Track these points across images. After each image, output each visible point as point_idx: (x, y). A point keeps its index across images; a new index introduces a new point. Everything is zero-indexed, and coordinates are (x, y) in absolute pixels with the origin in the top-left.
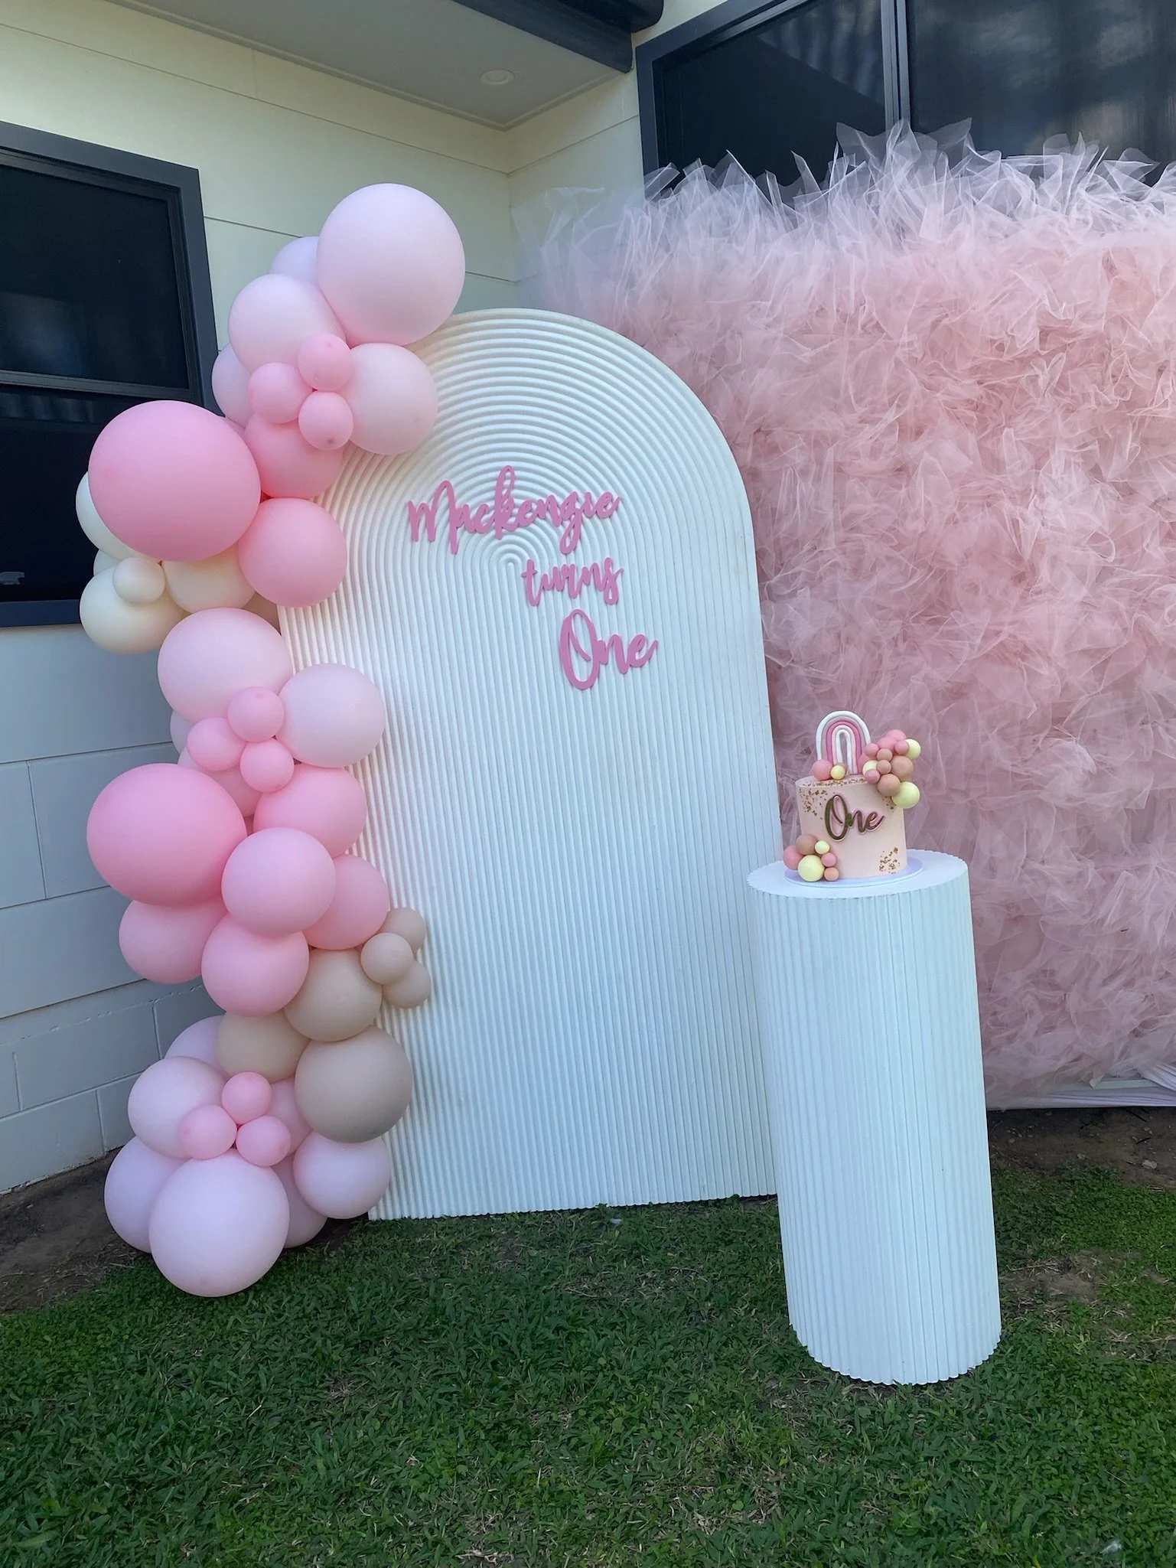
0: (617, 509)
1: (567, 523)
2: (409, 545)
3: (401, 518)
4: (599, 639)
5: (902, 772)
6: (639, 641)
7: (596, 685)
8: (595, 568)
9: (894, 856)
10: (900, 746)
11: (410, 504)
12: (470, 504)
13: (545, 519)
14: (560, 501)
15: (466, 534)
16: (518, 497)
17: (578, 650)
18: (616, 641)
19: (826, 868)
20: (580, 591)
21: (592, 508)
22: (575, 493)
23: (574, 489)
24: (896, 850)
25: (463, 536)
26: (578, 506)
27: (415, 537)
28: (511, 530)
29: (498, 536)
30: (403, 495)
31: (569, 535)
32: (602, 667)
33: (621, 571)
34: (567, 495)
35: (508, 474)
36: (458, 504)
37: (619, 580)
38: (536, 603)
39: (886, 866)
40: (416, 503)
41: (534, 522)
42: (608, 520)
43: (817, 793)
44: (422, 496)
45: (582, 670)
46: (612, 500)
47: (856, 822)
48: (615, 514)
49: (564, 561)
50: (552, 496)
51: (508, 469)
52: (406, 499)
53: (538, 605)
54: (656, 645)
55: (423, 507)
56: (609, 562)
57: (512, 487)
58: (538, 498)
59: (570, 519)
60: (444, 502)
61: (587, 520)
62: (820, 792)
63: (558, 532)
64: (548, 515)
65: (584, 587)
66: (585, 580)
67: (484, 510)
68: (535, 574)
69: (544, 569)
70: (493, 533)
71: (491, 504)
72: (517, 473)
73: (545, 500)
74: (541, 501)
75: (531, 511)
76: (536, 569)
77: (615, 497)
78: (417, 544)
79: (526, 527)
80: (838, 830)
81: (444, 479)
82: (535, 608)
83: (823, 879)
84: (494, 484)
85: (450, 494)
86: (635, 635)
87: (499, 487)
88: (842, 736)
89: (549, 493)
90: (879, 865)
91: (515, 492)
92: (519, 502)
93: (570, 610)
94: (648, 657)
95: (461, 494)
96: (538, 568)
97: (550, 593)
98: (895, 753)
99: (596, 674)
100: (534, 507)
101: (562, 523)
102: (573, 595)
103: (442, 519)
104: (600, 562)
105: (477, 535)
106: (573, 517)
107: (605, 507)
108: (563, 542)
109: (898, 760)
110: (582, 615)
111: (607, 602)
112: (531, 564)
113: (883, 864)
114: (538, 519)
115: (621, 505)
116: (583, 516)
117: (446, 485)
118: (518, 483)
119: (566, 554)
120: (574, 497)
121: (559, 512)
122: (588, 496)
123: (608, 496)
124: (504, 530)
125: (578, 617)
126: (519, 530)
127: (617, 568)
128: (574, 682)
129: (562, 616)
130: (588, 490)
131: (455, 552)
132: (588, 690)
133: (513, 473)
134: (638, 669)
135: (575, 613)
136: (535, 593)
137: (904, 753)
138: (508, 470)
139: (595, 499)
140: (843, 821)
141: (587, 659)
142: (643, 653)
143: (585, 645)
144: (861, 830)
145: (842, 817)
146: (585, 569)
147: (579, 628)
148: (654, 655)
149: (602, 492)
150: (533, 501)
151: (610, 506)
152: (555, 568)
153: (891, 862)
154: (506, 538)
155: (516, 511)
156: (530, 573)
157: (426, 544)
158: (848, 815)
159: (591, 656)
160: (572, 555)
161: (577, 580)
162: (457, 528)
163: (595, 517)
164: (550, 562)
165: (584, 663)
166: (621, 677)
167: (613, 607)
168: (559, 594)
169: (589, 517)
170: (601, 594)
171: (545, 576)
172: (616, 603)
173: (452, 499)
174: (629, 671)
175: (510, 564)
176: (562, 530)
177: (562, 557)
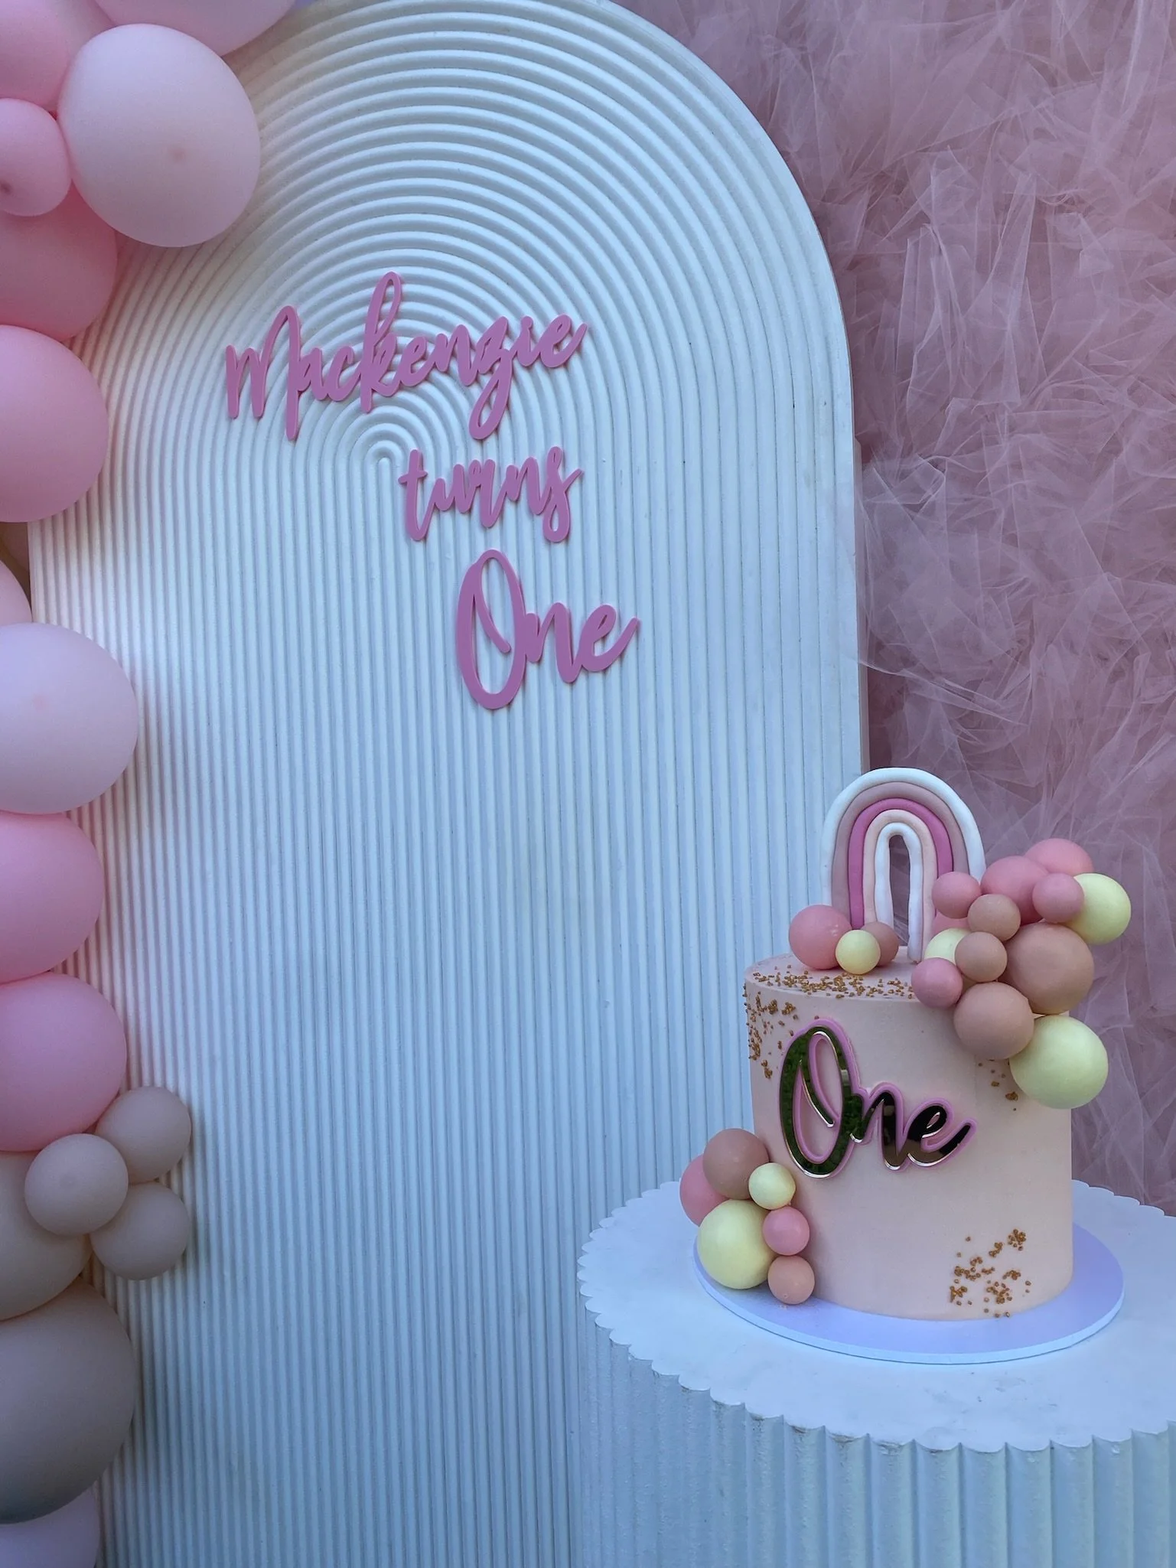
0: (579, 349)
1: (486, 380)
2: (224, 423)
3: (214, 379)
4: (530, 609)
5: (1042, 981)
6: (603, 619)
7: (518, 703)
8: (531, 463)
9: (1009, 1258)
10: (1052, 891)
11: (230, 350)
12: (325, 349)
13: (447, 372)
14: (476, 336)
15: (316, 404)
16: (406, 332)
17: (492, 636)
18: (559, 617)
19: (775, 1256)
20: (501, 513)
21: (533, 346)
22: (504, 320)
23: (503, 312)
24: (1018, 1238)
25: (310, 410)
26: (508, 345)
27: (233, 414)
28: (389, 398)
29: (368, 407)
30: (221, 338)
31: (488, 401)
32: (532, 669)
33: (579, 475)
34: (488, 322)
35: (391, 290)
36: (305, 350)
37: (574, 492)
39: (976, 1289)
40: (239, 350)
41: (427, 379)
42: (561, 374)
43: (773, 1008)
44: (248, 338)
45: (493, 672)
46: (570, 332)
47: (876, 1127)
48: (575, 362)
49: (476, 455)
50: (462, 327)
51: (390, 280)
52: (223, 347)
53: (425, 538)
54: (635, 627)
55: (249, 356)
56: (556, 457)
57: (397, 314)
58: (436, 331)
59: (491, 370)
60: (282, 350)
61: (523, 375)
62: (781, 1007)
63: (468, 397)
64: (454, 366)
65: (509, 509)
66: (511, 492)
67: (345, 359)
68: (423, 478)
69: (438, 469)
70: (357, 402)
71: (357, 348)
72: (407, 288)
73: (448, 335)
74: (441, 336)
75: (423, 358)
76: (427, 470)
77: (577, 323)
78: (237, 423)
79: (413, 388)
80: (823, 1139)
81: (287, 303)
82: (419, 547)
83: (761, 1287)
84: (364, 310)
85: (294, 332)
86: (596, 605)
87: (375, 316)
88: (897, 843)
89: (458, 321)
90: (949, 1280)
91: (399, 323)
92: (404, 341)
93: (481, 550)
94: (620, 653)
95: (312, 332)
96: (430, 468)
97: (447, 517)
98: (1030, 916)
99: (518, 680)
100: (431, 349)
101: (477, 380)
102: (487, 525)
103: (276, 378)
104: (540, 456)
105: (332, 405)
106: (497, 366)
107: (557, 346)
108: (477, 415)
109: (1039, 941)
110: (504, 566)
111: (551, 539)
112: (417, 460)
113: (964, 1281)
114: (435, 374)
115: (588, 344)
116: (516, 363)
117: (287, 317)
118: (406, 306)
119: (482, 441)
120: (502, 328)
121: (473, 359)
122: (527, 325)
123: (563, 326)
124: (376, 396)
125: (493, 564)
126: (403, 395)
127: (573, 467)
128: (477, 695)
129: (466, 563)
130: (528, 312)
131: (294, 438)
132: (503, 714)
133: (398, 290)
134: (597, 679)
135: (489, 558)
136: (420, 517)
137: (1068, 918)
138: (390, 283)
139: (539, 330)
140: (838, 1118)
141: (506, 653)
142: (612, 640)
143: (503, 624)
144: (892, 1154)
145: (836, 1103)
146: (511, 468)
147: (494, 590)
148: (631, 649)
149: (553, 316)
150: (429, 339)
151: (566, 344)
152: (458, 469)
153: (996, 1277)
154: (379, 411)
155: (398, 359)
156: (413, 477)
157: (251, 423)
158: (852, 1101)
159: (513, 648)
160: (491, 441)
161: (496, 489)
162: (300, 393)
163: (538, 367)
164: (453, 456)
165: (499, 658)
166: (566, 690)
167: (560, 548)
168: (463, 519)
169: (529, 368)
170: (539, 520)
171: (440, 483)
172: (567, 538)
173: (296, 342)
174: (582, 680)
175: (385, 461)
176: (476, 392)
177: (475, 447)
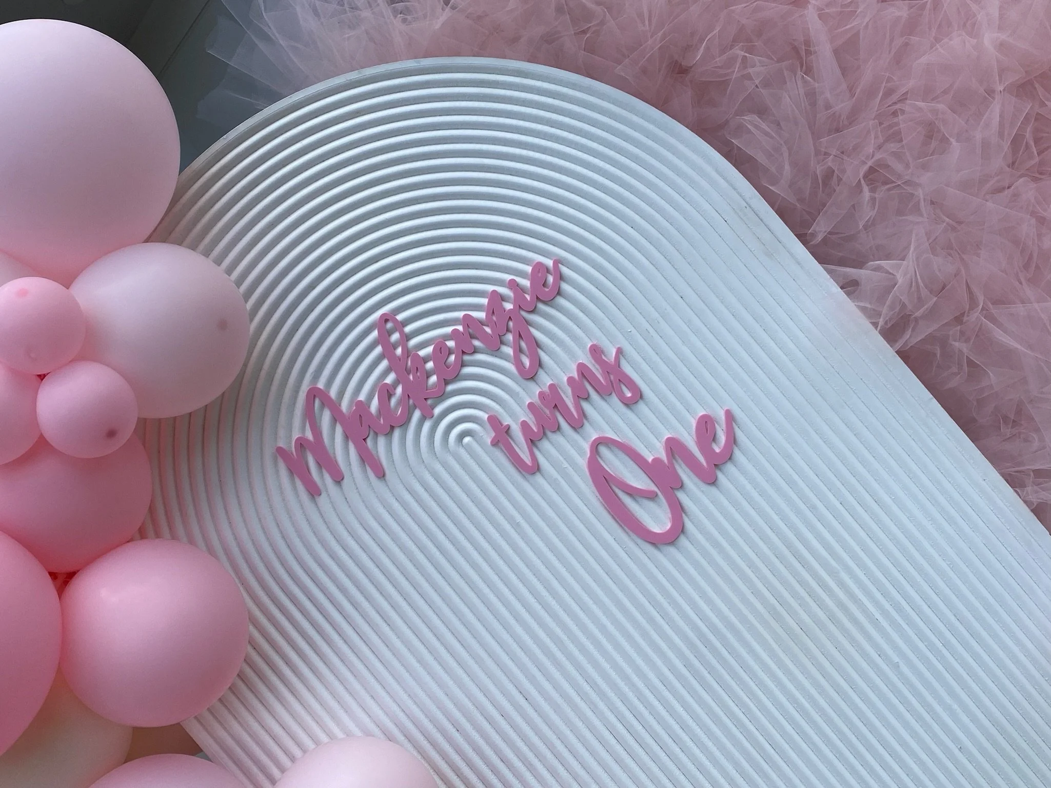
0: (561, 277)
1: (510, 337)
2: (311, 506)
4: (650, 458)
6: (706, 426)
7: (689, 525)
8: (583, 370)
11: (281, 452)
12: (362, 397)
13: (475, 351)
14: (481, 315)
15: (382, 439)
16: (422, 346)
17: (633, 492)
18: (674, 447)
20: (583, 414)
21: (528, 297)
22: (494, 292)
23: (490, 288)
25: (380, 446)
26: (509, 306)
27: (314, 491)
28: (442, 396)
29: (427, 414)
30: (262, 449)
31: (521, 351)
32: (681, 495)
33: (620, 351)
35: (389, 325)
36: (345, 408)
37: (625, 366)
38: (534, 469)
40: (287, 444)
41: (463, 365)
42: (561, 301)
44: (291, 430)
45: (655, 516)
46: (548, 271)
48: (565, 287)
49: (536, 388)
50: (465, 316)
51: (385, 319)
52: (271, 450)
53: (540, 470)
54: (730, 416)
55: (301, 443)
56: (596, 351)
57: (406, 338)
58: (448, 330)
59: (509, 330)
60: (325, 419)
61: (533, 317)
63: (505, 357)
64: (477, 343)
65: (585, 405)
66: (581, 396)
67: (387, 393)
68: (508, 431)
69: (516, 416)
70: (417, 414)
71: (390, 379)
72: (400, 317)
73: (460, 328)
74: (455, 332)
75: (450, 352)
76: (505, 423)
77: (549, 263)
78: (323, 498)
79: (457, 377)
81: (307, 388)
82: (538, 478)
84: (378, 351)
85: (327, 402)
86: (694, 423)
87: (388, 352)
89: (460, 314)
91: (413, 342)
92: (427, 351)
93: (587, 447)
94: (732, 440)
95: (341, 393)
96: (507, 420)
97: (545, 445)
99: (678, 510)
100: (451, 344)
101: (502, 342)
102: (577, 428)
103: (336, 442)
104: (586, 359)
105: (397, 431)
106: (511, 324)
107: (545, 285)
108: (519, 364)
110: (607, 442)
111: (629, 404)
112: (494, 421)
114: (466, 358)
115: (565, 270)
116: (524, 314)
117: (314, 394)
118: (410, 328)
119: (534, 378)
120: (496, 299)
121: (488, 330)
122: (513, 285)
123: (540, 269)
124: (429, 402)
125: (603, 450)
126: (452, 387)
127: (612, 351)
128: (656, 541)
129: (583, 462)
130: (508, 277)
131: (381, 474)
132: (683, 540)
133: (395, 322)
134: (730, 468)
135: (595, 447)
136: (526, 457)
138: (386, 321)
139: (526, 283)
141: (650, 496)
142: (722, 437)
143: (639, 480)
146: (571, 380)
147: (614, 463)
148: (739, 434)
149: (529, 269)
150: (445, 338)
151: (550, 279)
152: (531, 406)
154: (439, 410)
155: (430, 366)
156: (501, 434)
157: (334, 489)
159: (655, 489)
160: (542, 375)
161: (569, 402)
162: (364, 440)
163: (541, 306)
164: (519, 401)
165: (650, 505)
166: (713, 490)
167: (641, 406)
168: (557, 438)
169: (533, 311)
170: (614, 399)
171: (524, 426)
172: (641, 397)
173: (334, 407)
174: (720, 475)
175: (467, 440)
176: (508, 350)
177: (531, 385)
